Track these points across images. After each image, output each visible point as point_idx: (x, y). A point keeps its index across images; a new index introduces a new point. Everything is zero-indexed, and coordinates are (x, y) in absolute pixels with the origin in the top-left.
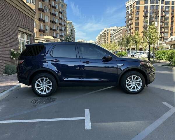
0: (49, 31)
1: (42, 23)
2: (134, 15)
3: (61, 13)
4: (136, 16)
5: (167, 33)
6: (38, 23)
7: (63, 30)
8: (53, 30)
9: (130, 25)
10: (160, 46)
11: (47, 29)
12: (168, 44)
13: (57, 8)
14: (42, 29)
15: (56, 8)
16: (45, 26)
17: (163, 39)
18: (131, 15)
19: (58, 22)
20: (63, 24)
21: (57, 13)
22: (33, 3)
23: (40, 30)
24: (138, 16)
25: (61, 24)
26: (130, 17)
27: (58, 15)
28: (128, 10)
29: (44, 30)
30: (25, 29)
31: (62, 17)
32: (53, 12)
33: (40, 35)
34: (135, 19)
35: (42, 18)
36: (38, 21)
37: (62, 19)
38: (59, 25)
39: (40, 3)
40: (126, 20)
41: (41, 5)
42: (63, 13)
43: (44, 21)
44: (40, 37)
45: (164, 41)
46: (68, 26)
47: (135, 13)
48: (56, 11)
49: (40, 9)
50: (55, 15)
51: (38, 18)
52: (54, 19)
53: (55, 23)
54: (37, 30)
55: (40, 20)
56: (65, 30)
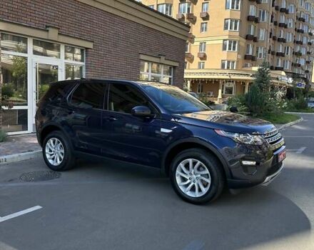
1: (251, 44)
6: (243, 44)
8: (278, 54)
11: (261, 54)
13: (292, 11)
14: (250, 53)
15: (290, 12)
16: (257, 48)
19: (290, 39)
20: (304, 42)
21: (291, 23)
22: (237, 8)
23: (245, 56)
27: (291, 26)
29: (254, 55)
31: (305, 29)
32: (282, 19)
33: (246, 66)
35: (251, 34)
36: (245, 40)
37: (302, 32)
38: (292, 44)
39: (251, 6)
41: (253, 11)
42: (307, 21)
44: (245, 69)
48: (288, 19)
49: (250, 19)
50: (285, 26)
51: (244, 35)
52: (282, 34)
53: (283, 41)
54: (240, 57)
55: (248, 37)
56: (310, 54)
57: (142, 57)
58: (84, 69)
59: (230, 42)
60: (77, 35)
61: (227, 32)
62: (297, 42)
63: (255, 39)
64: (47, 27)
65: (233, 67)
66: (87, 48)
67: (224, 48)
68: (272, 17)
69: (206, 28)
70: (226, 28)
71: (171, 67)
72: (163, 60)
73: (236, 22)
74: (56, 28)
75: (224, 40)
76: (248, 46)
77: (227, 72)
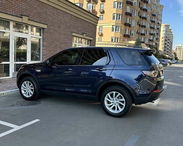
1: (128, 28)
3: (154, 15)
6: (123, 28)
8: (142, 34)
11: (132, 34)
13: (149, 10)
14: (127, 34)
15: (148, 11)
16: (131, 31)
19: (148, 26)
20: (155, 28)
21: (149, 17)
23: (124, 35)
27: (149, 19)
29: (129, 34)
31: (156, 21)
32: (144, 15)
35: (128, 23)
36: (124, 26)
37: (154, 22)
38: (149, 29)
39: (128, 7)
42: (156, 16)
44: (124, 42)
46: (162, 28)
48: (147, 14)
49: (127, 14)
50: (145, 18)
51: (124, 23)
52: (144, 23)
53: (145, 27)
54: (121, 35)
55: (126, 24)
56: (158, 34)
57: (74, 34)
58: (41, 40)
59: (116, 27)
60: (38, 21)
61: (114, 21)
62: (151, 28)
63: (130, 26)
64: (21, 15)
65: (117, 41)
66: (43, 28)
67: (113, 30)
68: (139, 13)
69: (102, 18)
70: (114, 19)
71: (88, 40)
72: (85, 36)
73: (119, 15)
74: (27, 16)
75: (113, 25)
76: (126, 29)
77: (115, 43)
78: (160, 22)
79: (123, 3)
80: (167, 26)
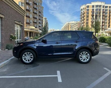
0: (32, 23)
2: (85, 15)
3: (40, 12)
4: (87, 15)
5: (106, 26)
7: (41, 23)
8: (35, 23)
9: (83, 20)
10: (102, 34)
11: (31, 22)
12: (107, 33)
13: (38, 9)
14: (28, 22)
16: (30, 20)
17: (103, 30)
18: (83, 14)
19: (38, 18)
20: (41, 19)
21: (38, 13)
22: (23, 6)
24: (88, 15)
25: (40, 19)
26: (83, 15)
27: (38, 14)
28: (82, 11)
30: (19, 22)
31: (41, 15)
32: (35, 12)
33: (27, 26)
34: (86, 17)
35: (28, 15)
37: (40, 16)
38: (38, 20)
39: (27, 6)
40: (80, 17)
43: (29, 17)
44: (27, 27)
45: (104, 31)
46: (44, 20)
47: (86, 13)
48: (37, 11)
49: (27, 10)
53: (36, 18)
56: (42, 23)
76: (27, 19)
78: (42, 16)
79: (24, 3)
80: (45, 19)
